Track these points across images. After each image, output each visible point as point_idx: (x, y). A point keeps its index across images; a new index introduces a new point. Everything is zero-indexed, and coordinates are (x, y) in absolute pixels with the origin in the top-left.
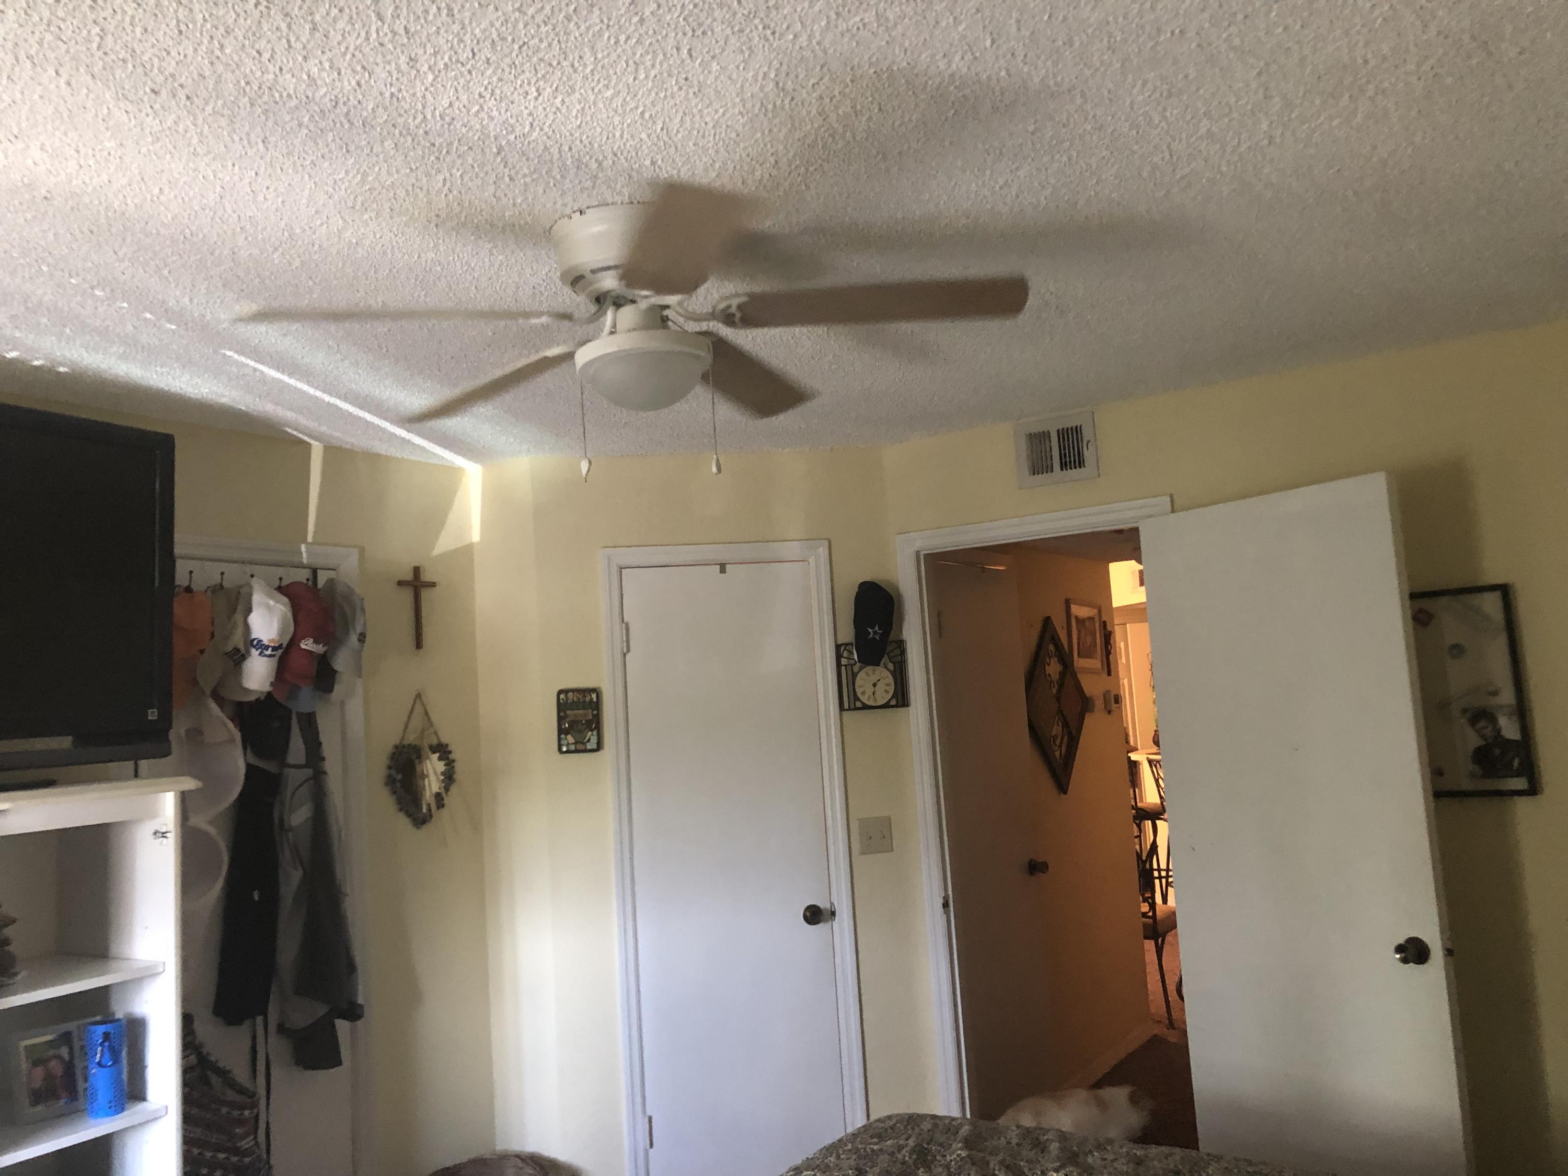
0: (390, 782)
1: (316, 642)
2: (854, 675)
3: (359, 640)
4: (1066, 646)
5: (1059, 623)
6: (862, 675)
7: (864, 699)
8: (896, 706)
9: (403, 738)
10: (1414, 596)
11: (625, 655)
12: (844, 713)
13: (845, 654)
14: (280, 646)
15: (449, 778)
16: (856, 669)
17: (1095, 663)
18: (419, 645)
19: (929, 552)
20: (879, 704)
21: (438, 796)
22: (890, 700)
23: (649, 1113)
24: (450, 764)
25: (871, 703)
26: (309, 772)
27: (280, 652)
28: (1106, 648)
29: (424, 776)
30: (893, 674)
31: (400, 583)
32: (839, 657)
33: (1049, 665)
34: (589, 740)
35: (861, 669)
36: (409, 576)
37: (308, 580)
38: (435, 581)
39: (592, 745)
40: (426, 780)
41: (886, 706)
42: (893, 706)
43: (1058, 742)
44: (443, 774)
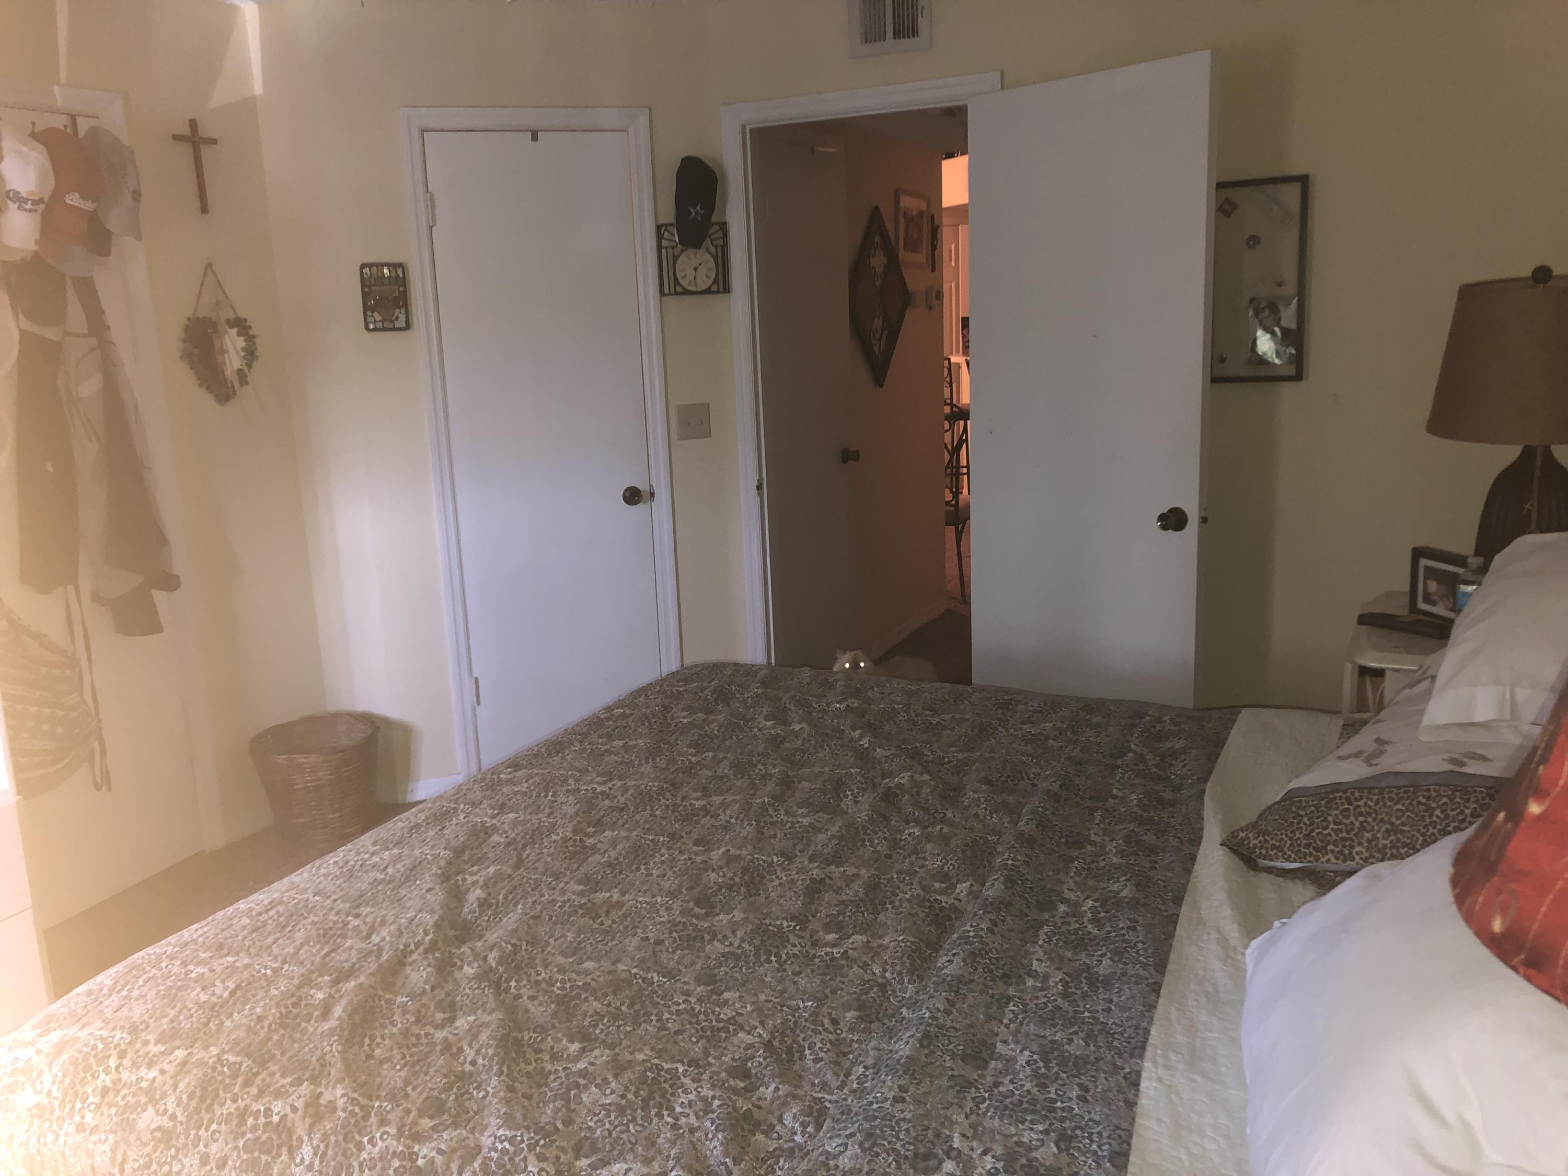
0: (187, 356)
1: (83, 197)
2: (675, 259)
3: (133, 198)
4: (892, 238)
5: (887, 213)
6: (683, 258)
7: (685, 283)
8: (718, 292)
9: (196, 310)
10: (1220, 186)
11: (431, 228)
12: (664, 298)
13: (666, 235)
14: (41, 201)
15: (251, 354)
16: (677, 250)
17: (921, 257)
18: (204, 209)
19: (755, 126)
20: (700, 289)
21: (240, 372)
22: (711, 286)
23: (475, 675)
24: (250, 339)
25: (692, 288)
26: (94, 341)
27: (41, 207)
28: (932, 242)
29: (223, 351)
30: (715, 257)
31: (175, 137)
32: (660, 237)
33: (874, 257)
34: (397, 319)
35: (682, 251)
36: (185, 130)
37: (65, 126)
38: (214, 137)
39: (401, 323)
40: (226, 355)
41: (707, 291)
42: (713, 292)
43: (878, 336)
44: (244, 349)
